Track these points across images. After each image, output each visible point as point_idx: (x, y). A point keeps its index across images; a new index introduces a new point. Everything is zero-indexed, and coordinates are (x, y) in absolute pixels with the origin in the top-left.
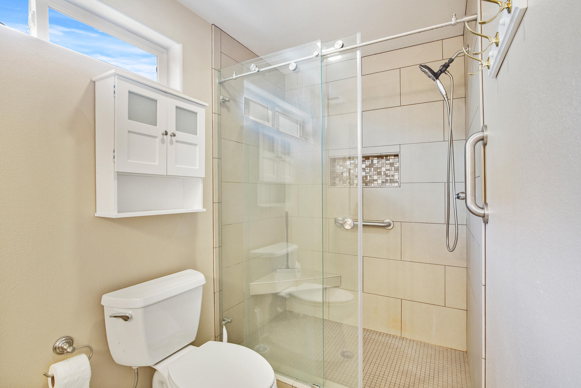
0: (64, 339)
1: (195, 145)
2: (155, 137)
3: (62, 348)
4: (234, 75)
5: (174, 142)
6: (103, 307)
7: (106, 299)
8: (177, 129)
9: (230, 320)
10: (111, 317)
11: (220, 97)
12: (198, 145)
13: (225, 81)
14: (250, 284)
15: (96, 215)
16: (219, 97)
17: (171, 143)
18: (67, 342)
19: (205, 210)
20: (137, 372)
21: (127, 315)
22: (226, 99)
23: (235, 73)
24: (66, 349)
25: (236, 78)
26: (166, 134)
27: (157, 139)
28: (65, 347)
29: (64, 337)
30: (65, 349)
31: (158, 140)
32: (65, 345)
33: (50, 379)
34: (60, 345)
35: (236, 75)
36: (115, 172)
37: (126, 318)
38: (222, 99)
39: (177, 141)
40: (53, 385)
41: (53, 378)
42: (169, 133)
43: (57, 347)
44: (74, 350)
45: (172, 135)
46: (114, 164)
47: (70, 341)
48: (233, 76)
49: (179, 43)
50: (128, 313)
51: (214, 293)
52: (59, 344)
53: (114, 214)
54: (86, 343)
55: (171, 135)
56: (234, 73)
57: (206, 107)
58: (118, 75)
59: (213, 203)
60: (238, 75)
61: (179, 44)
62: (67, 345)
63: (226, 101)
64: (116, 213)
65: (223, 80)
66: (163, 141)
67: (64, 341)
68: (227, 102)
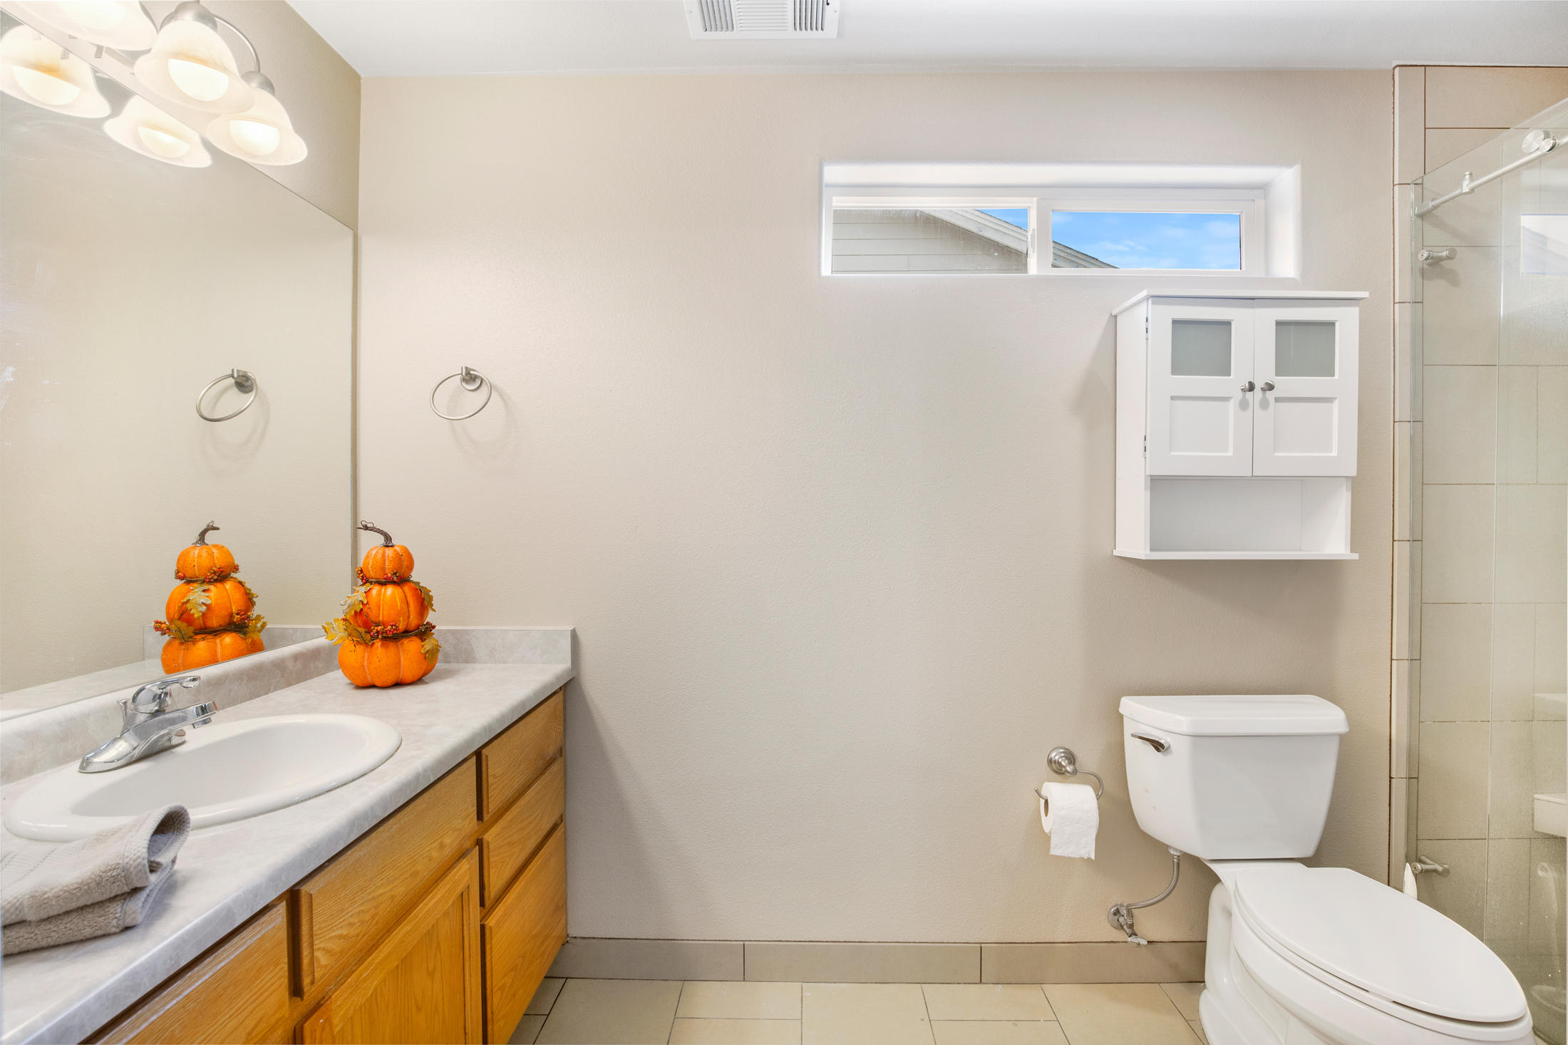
0: (1062, 750)
1: (1329, 400)
2: (1227, 399)
3: (1059, 764)
4: (1464, 183)
5: (1272, 401)
6: (1121, 717)
7: (1129, 706)
8: (1279, 372)
9: (1440, 869)
10: (1133, 735)
11: (1420, 256)
12: (1335, 398)
13: (1435, 207)
14: (1536, 796)
15: (1116, 553)
16: (1414, 255)
17: (1264, 404)
18: (1067, 758)
19: (1356, 556)
20: (1178, 864)
21: (1162, 741)
22: (1440, 254)
23: (1471, 174)
24: (1065, 767)
25: (1472, 190)
26: (1251, 387)
27: (1232, 401)
28: (1063, 764)
29: (1062, 748)
30: (1063, 766)
31: (1232, 406)
32: (1064, 760)
33: (1042, 802)
34: (1057, 758)
35: (1472, 178)
36: (1146, 476)
37: (1158, 746)
38: (1427, 259)
39: (1277, 400)
40: (1046, 814)
41: (1046, 802)
42: (1259, 385)
43: (1053, 759)
44: (1075, 772)
45: (1266, 387)
46: (1145, 461)
47: (1071, 758)
48: (1462, 188)
49: (1289, 164)
50: (1163, 738)
51: (1391, 778)
52: (1055, 756)
53: (1143, 553)
54: (1094, 769)
55: (1262, 389)
56: (1468, 177)
57: (1361, 302)
58: (1153, 297)
59: (1394, 541)
60: (1477, 179)
61: (1291, 167)
62: (1067, 762)
63: (1441, 259)
64: (1148, 551)
65: (1431, 204)
66: (1244, 405)
67: (1063, 755)
68: (1446, 261)
